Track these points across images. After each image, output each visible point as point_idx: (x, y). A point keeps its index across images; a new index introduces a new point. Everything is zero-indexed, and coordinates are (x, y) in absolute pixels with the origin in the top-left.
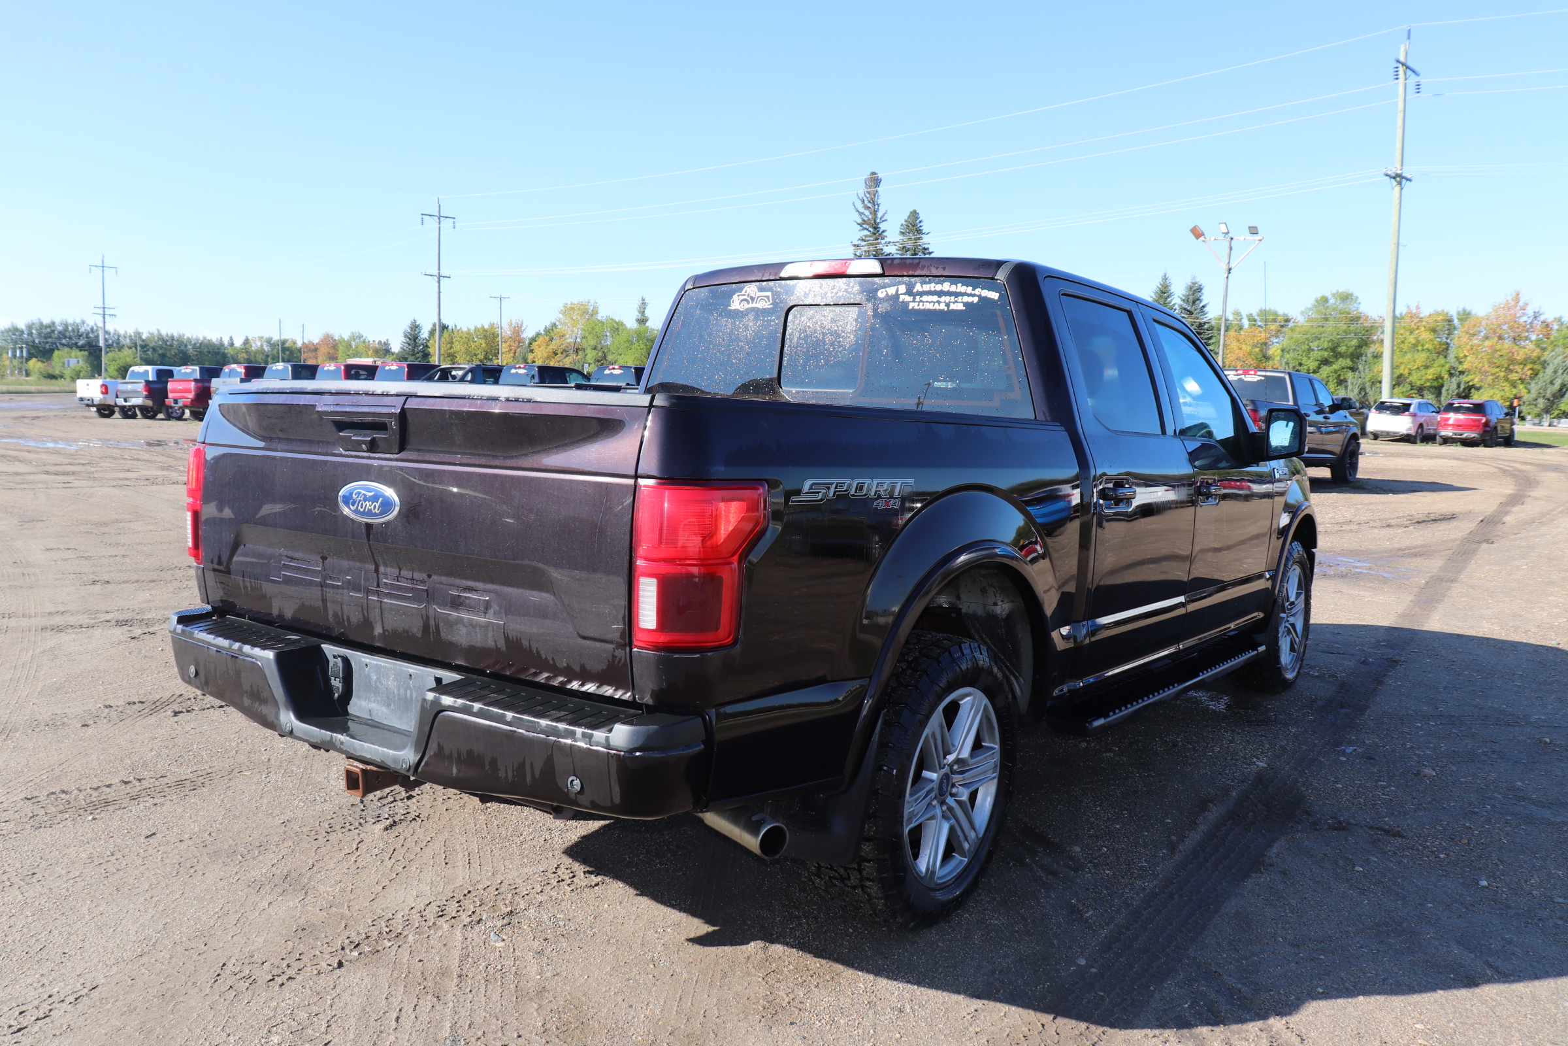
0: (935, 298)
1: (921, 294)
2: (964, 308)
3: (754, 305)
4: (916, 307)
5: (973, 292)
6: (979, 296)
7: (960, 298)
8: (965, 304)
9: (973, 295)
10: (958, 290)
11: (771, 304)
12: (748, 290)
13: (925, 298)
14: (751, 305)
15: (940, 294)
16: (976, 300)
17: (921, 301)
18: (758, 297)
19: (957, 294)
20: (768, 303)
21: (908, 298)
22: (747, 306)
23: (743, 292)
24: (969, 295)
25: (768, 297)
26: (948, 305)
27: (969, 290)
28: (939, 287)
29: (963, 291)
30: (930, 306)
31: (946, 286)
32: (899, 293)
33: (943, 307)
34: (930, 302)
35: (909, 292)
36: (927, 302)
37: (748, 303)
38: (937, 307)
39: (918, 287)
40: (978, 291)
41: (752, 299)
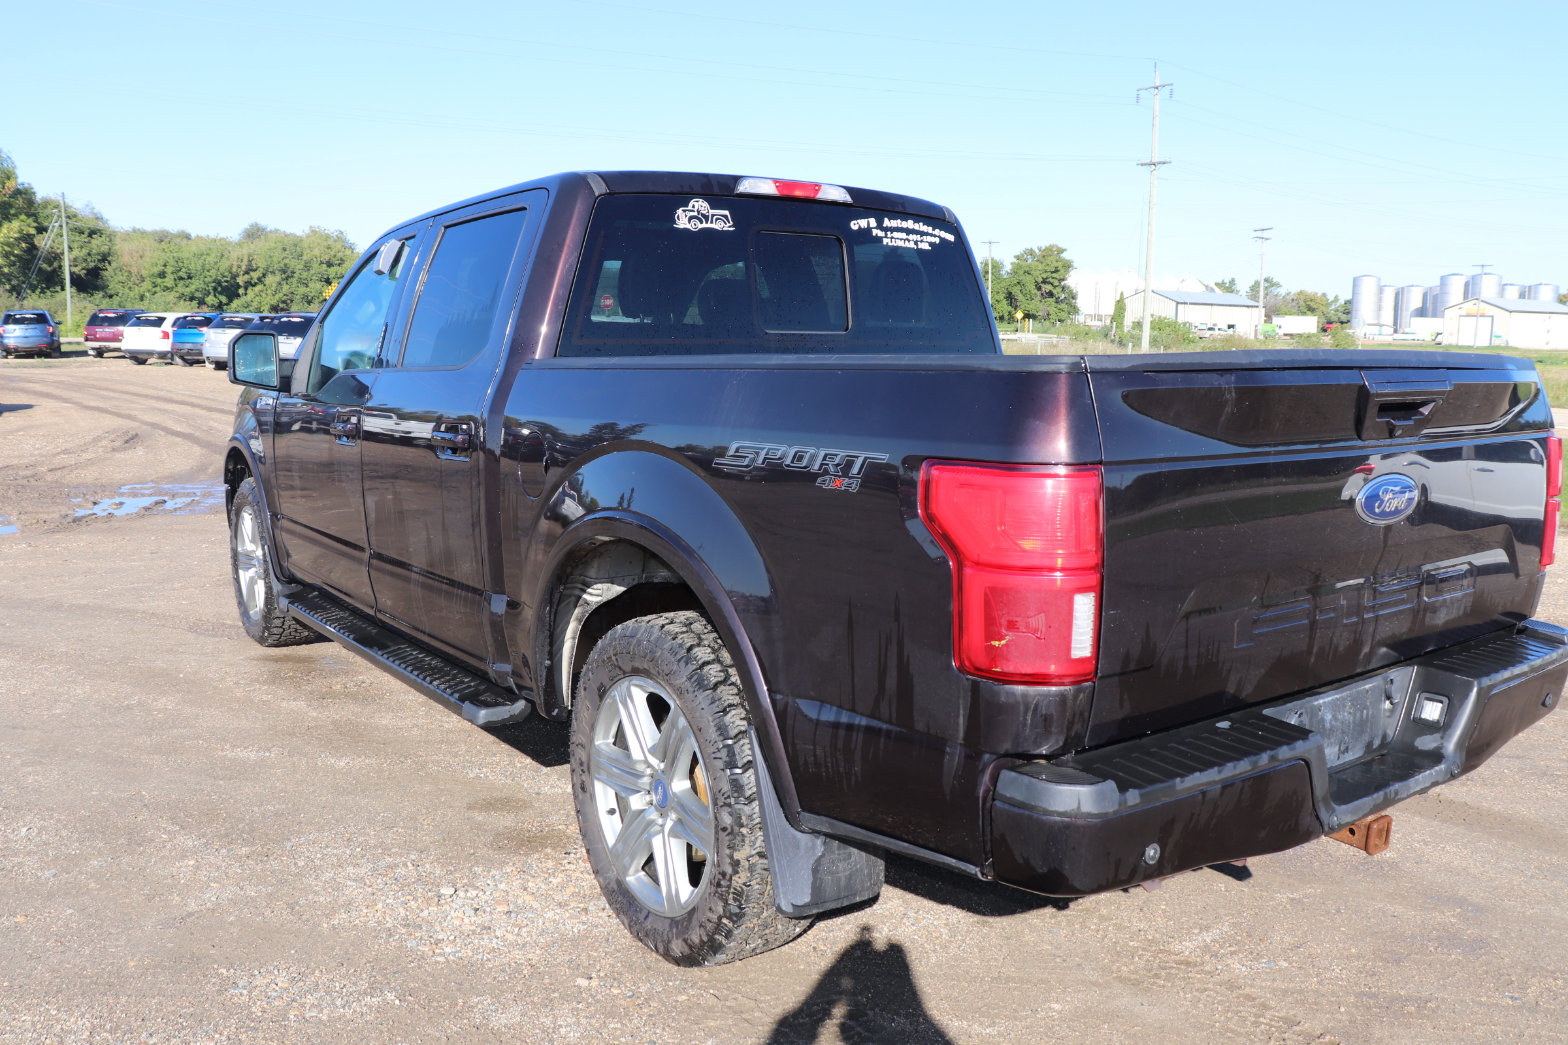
0: (904, 236)
1: (893, 230)
2: (930, 248)
3: (709, 225)
4: (890, 244)
5: (934, 233)
6: (939, 237)
7: (925, 237)
8: (931, 244)
9: (935, 236)
10: (921, 230)
11: (733, 226)
12: (696, 204)
13: (895, 234)
14: (704, 225)
15: (908, 231)
16: (937, 240)
17: (892, 238)
18: (713, 216)
19: (922, 234)
20: (728, 225)
21: (881, 234)
22: (700, 226)
23: (690, 207)
24: (932, 235)
25: (726, 217)
26: (916, 243)
27: (930, 230)
28: (904, 224)
29: (926, 231)
30: (901, 244)
31: (910, 224)
32: (871, 226)
33: (912, 245)
34: (901, 239)
35: (880, 226)
36: (898, 239)
37: (701, 222)
38: (907, 244)
39: (887, 222)
40: (937, 232)
41: (706, 217)
